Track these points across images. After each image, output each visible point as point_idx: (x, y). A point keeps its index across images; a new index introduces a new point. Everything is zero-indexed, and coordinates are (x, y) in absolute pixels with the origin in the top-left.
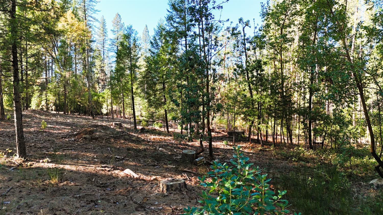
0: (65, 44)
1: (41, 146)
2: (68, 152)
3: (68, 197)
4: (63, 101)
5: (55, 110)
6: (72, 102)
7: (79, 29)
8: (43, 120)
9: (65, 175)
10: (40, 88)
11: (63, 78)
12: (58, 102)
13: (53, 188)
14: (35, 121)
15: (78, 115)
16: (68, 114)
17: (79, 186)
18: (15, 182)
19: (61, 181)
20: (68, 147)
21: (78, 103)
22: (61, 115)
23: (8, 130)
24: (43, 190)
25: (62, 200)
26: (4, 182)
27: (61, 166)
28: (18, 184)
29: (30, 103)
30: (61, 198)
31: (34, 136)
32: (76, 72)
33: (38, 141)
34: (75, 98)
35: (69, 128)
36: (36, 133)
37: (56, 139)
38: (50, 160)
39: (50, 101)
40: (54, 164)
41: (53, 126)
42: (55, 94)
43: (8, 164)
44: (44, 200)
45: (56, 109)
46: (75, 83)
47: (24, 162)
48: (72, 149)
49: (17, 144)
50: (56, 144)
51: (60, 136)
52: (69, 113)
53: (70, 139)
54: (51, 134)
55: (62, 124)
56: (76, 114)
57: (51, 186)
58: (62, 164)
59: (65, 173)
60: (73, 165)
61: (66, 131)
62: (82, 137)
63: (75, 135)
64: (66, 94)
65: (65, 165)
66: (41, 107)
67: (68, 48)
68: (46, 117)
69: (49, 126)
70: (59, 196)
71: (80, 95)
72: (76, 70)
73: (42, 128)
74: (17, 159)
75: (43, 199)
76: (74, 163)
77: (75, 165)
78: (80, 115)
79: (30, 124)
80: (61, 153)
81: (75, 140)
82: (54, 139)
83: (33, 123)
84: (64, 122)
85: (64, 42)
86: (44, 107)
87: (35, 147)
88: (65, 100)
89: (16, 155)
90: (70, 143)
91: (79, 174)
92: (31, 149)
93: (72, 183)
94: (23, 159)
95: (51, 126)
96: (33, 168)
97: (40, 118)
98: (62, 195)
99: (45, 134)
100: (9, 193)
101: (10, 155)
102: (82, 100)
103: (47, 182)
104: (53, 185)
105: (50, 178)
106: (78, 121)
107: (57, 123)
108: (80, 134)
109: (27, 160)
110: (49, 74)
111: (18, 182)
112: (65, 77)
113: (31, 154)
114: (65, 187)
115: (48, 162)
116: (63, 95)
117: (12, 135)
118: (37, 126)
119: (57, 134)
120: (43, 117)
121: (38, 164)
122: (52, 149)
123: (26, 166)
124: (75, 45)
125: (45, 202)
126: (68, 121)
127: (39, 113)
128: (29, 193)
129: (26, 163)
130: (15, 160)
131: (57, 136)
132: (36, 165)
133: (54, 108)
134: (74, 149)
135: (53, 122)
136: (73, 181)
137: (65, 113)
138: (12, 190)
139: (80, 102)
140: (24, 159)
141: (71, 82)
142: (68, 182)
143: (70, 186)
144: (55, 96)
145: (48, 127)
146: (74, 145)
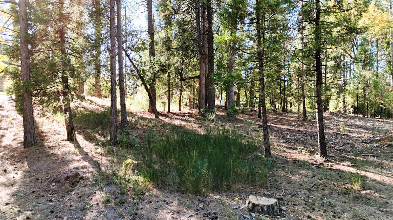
0: (365, 41)
1: (340, 149)
2: (371, 159)
3: (372, 208)
4: (362, 103)
5: (352, 113)
6: (372, 104)
7: (383, 21)
8: (342, 123)
9: (368, 183)
10: (338, 90)
11: (362, 78)
12: (356, 104)
13: (355, 194)
14: (333, 123)
15: (379, 118)
16: (367, 117)
17: (384, 198)
18: (318, 179)
19: (364, 188)
20: (369, 153)
21: (380, 105)
22: (360, 118)
23: (310, 130)
24: (345, 193)
25: (365, 209)
26: (308, 177)
27: (363, 173)
28: (320, 182)
29: (328, 106)
30: (365, 206)
31: (333, 137)
32: (377, 70)
33: (337, 143)
34: (377, 100)
35: (370, 132)
36: (335, 135)
37: (355, 143)
38: (350, 165)
39: (348, 103)
40: (354, 169)
41: (351, 129)
42: (354, 96)
43: (311, 161)
44: (347, 204)
45: (354, 112)
46: (376, 82)
47: (325, 161)
48: (374, 156)
49: (319, 144)
50: (356, 148)
51: (359, 140)
52: (369, 116)
53: (372, 145)
54: (350, 138)
55: (361, 127)
56: (378, 117)
57: (353, 191)
58: (364, 170)
59: (368, 181)
60: (376, 173)
61: (367, 135)
62: (387, 144)
63: (377, 141)
64: (365, 95)
65: (367, 173)
66: (338, 109)
67: (368, 45)
68: (344, 120)
69: (348, 129)
70: (362, 204)
71: (382, 96)
72: (377, 68)
73: (340, 130)
74: (318, 158)
75: (345, 202)
76: (377, 171)
77: (379, 174)
78: (382, 119)
79: (328, 126)
80: (362, 159)
81: (377, 146)
82: (353, 143)
83: (331, 125)
84: (363, 126)
85: (364, 39)
86: (341, 110)
87: (335, 149)
88: (365, 102)
89: (317, 154)
90: (372, 149)
91: (385, 185)
92: (331, 150)
93: (376, 193)
94: (324, 159)
95: (350, 129)
96: (333, 169)
97: (338, 121)
98: (365, 204)
99: (343, 136)
100: (313, 189)
101: (312, 153)
102: (385, 101)
103: (348, 186)
104: (355, 191)
105: (351, 183)
106: (381, 126)
107: (356, 126)
108: (384, 140)
109: (327, 160)
110: (347, 75)
111: (321, 179)
112: (364, 77)
113: (330, 155)
114: (368, 197)
115: (349, 166)
116: (362, 96)
117: (314, 135)
118: (335, 128)
119: (357, 138)
120: (341, 119)
121: (338, 167)
122: (352, 153)
123: (327, 166)
124: (377, 40)
125: (348, 206)
126: (368, 125)
127: (337, 116)
128: (332, 193)
129: (327, 163)
130: (317, 158)
131: (357, 140)
132: (336, 167)
133: (351, 110)
134: (376, 156)
135: (351, 125)
136: (377, 191)
137: (364, 116)
138: (316, 186)
139: (382, 104)
140: (326, 159)
141: (371, 82)
142: (372, 191)
143: (374, 197)
144: (353, 97)
145: (346, 130)
146: (377, 152)
